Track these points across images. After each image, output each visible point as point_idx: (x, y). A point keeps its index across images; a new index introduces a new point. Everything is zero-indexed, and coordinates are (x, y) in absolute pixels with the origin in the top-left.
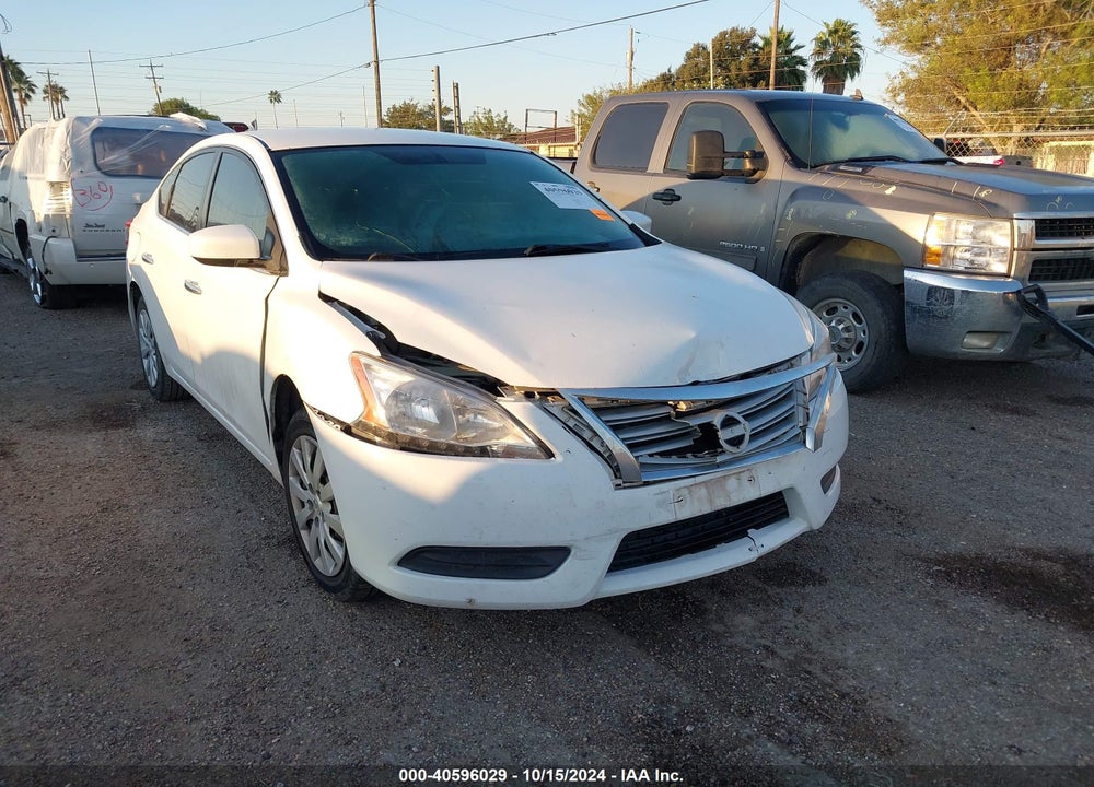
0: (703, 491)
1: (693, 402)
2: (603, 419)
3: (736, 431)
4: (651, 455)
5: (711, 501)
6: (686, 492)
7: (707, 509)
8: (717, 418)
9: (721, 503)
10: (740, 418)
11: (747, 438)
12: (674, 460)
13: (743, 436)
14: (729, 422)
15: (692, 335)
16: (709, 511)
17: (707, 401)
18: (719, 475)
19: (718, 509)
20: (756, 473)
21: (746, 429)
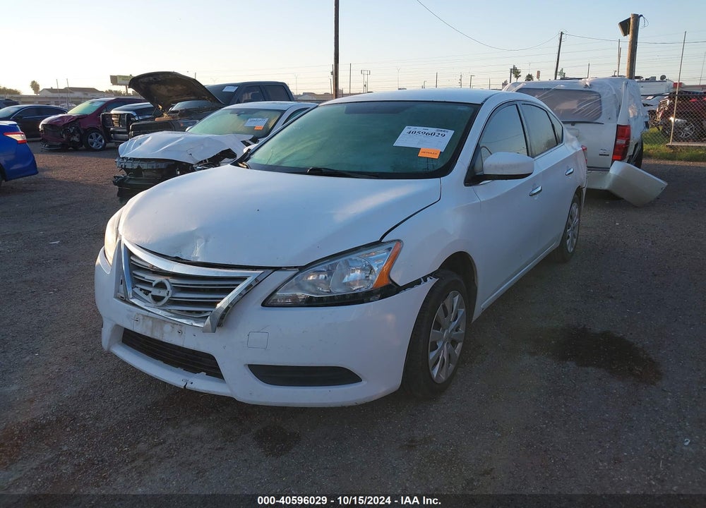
0: (150, 323)
2: (126, 257)
3: (162, 293)
4: (141, 289)
5: (152, 332)
6: (141, 317)
7: (148, 334)
9: (157, 335)
10: (169, 287)
11: (165, 300)
13: (164, 297)
14: (161, 286)
16: (149, 336)
19: (156, 338)
20: (183, 329)
21: (168, 295)
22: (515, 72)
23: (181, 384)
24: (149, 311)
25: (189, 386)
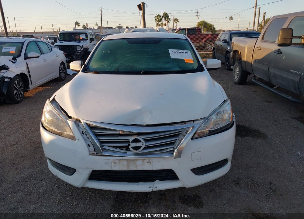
0: (125, 163)
1: (124, 131)
2: (93, 131)
3: (138, 144)
4: (109, 146)
5: (128, 167)
6: (118, 161)
7: (125, 169)
8: (131, 138)
9: (132, 168)
10: (142, 140)
12: (118, 150)
13: (141, 147)
14: (136, 141)
15: (139, 108)
16: (127, 170)
17: (130, 132)
18: (133, 158)
19: (131, 170)
20: (151, 161)
21: (143, 145)
22: (77, 23)
23: (150, 190)
24: (123, 157)
25: (155, 189)
